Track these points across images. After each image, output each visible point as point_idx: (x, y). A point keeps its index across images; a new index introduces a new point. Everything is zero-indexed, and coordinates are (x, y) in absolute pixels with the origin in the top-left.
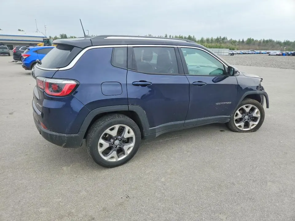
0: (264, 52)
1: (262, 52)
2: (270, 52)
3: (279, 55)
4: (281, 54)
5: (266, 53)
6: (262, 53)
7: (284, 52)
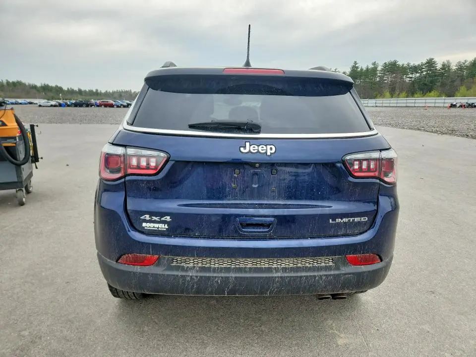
0: (23, 102)
1: (20, 101)
2: (33, 102)
3: (55, 106)
4: (58, 104)
5: (27, 103)
6: (21, 104)
7: (61, 101)
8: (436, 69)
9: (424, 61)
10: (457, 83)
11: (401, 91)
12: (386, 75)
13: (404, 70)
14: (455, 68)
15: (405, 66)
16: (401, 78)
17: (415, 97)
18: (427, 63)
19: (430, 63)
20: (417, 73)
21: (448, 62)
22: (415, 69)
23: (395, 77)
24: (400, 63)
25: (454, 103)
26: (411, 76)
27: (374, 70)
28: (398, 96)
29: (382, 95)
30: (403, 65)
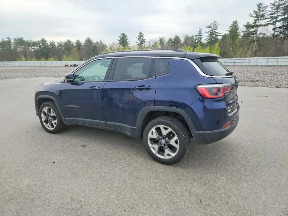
8: (48, 45)
9: (40, 40)
10: (61, 53)
11: (31, 57)
12: (18, 46)
13: (29, 44)
14: (57, 45)
15: (29, 41)
16: (29, 49)
17: (41, 61)
18: (41, 41)
19: (43, 41)
20: (37, 46)
21: (53, 41)
22: (36, 44)
23: (24, 48)
24: (25, 39)
25: (67, 64)
26: (34, 48)
27: (9, 42)
28: (31, 60)
29: (19, 59)
30: (27, 41)
